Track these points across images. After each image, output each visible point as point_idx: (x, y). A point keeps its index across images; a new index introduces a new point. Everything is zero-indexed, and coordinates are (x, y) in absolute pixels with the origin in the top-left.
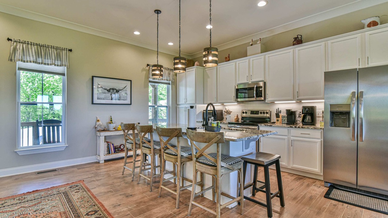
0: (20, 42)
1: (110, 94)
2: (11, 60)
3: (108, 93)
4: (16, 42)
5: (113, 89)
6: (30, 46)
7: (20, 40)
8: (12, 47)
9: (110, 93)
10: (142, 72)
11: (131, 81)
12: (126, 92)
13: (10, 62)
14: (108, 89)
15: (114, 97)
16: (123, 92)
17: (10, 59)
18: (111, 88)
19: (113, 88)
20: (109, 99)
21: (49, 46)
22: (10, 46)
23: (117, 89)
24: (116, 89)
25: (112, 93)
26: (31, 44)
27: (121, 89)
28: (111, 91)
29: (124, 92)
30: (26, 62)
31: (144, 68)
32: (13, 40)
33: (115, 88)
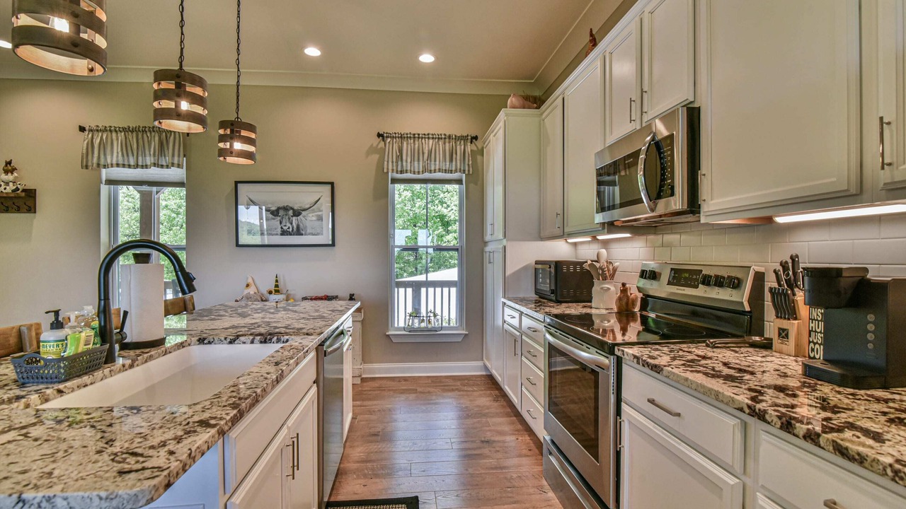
0: (97, 131)
1: (279, 222)
2: (87, 167)
3: (274, 219)
4: (92, 131)
5: (286, 209)
6: (114, 134)
7: (97, 126)
8: (86, 142)
9: (279, 218)
10: (367, 156)
11: (332, 184)
12: (320, 213)
13: (85, 170)
14: (274, 208)
15: (289, 228)
16: (311, 215)
17: (84, 164)
18: (281, 205)
19: (286, 205)
20: (277, 234)
21: (146, 127)
22: (82, 140)
23: (295, 208)
24: (292, 208)
25: (282, 218)
26: (116, 131)
27: (307, 206)
28: (281, 213)
29: (313, 214)
30: (110, 166)
31: (375, 145)
32: (87, 128)
33: (290, 205)
